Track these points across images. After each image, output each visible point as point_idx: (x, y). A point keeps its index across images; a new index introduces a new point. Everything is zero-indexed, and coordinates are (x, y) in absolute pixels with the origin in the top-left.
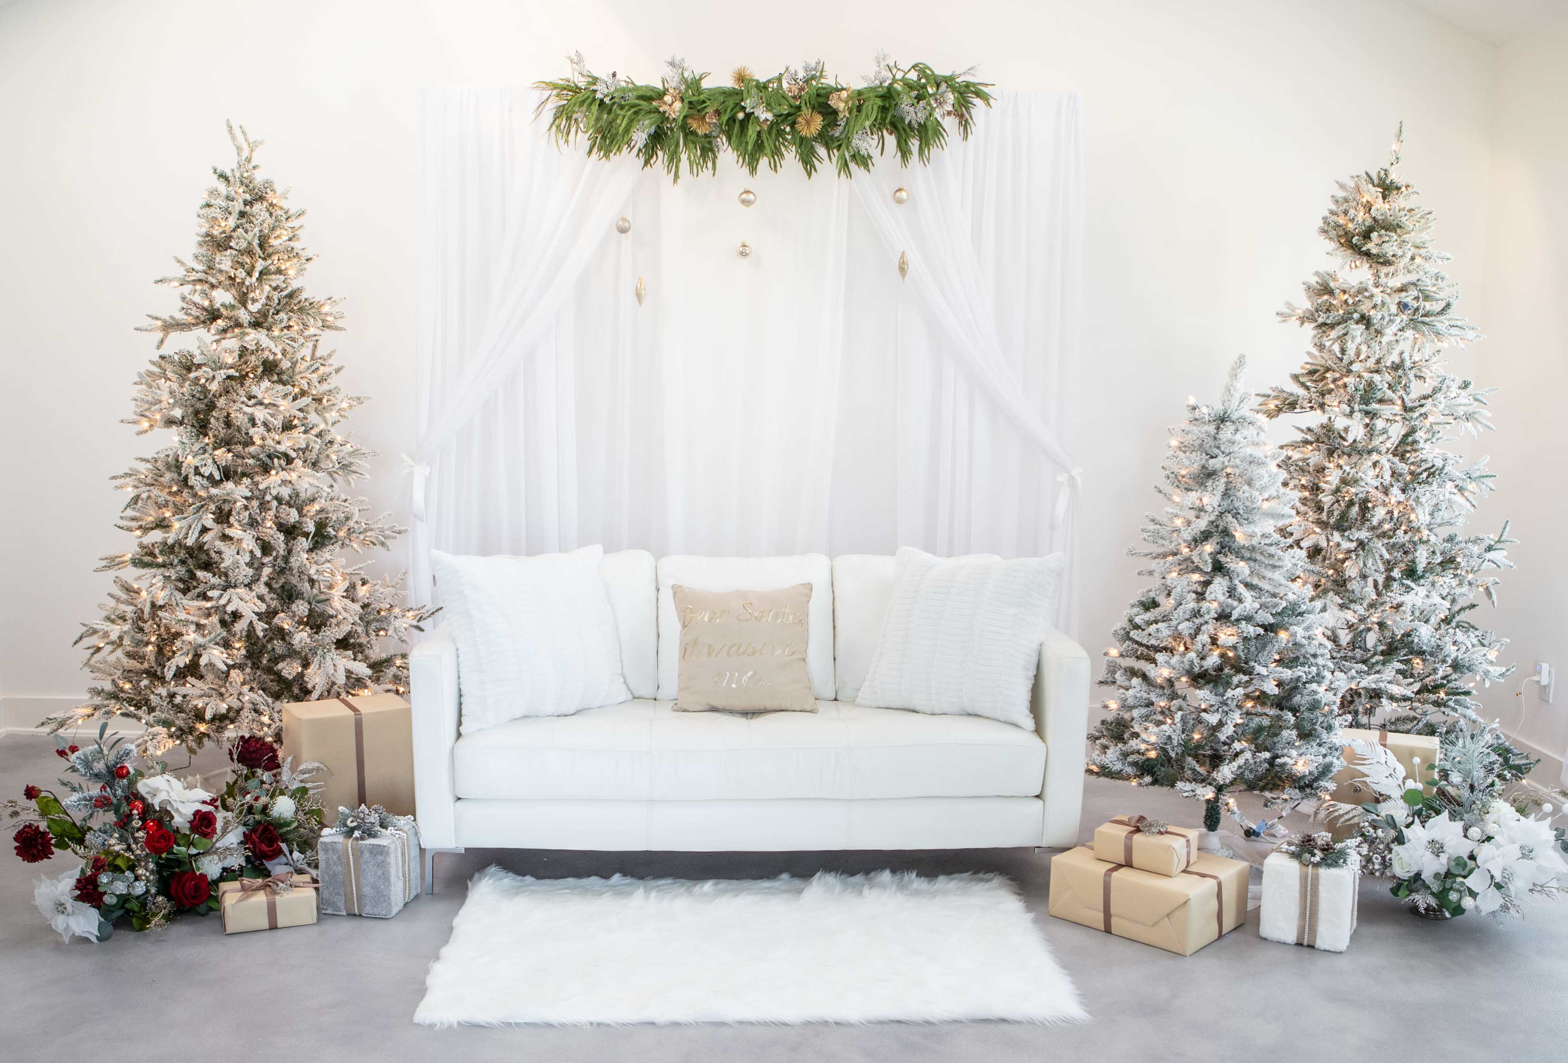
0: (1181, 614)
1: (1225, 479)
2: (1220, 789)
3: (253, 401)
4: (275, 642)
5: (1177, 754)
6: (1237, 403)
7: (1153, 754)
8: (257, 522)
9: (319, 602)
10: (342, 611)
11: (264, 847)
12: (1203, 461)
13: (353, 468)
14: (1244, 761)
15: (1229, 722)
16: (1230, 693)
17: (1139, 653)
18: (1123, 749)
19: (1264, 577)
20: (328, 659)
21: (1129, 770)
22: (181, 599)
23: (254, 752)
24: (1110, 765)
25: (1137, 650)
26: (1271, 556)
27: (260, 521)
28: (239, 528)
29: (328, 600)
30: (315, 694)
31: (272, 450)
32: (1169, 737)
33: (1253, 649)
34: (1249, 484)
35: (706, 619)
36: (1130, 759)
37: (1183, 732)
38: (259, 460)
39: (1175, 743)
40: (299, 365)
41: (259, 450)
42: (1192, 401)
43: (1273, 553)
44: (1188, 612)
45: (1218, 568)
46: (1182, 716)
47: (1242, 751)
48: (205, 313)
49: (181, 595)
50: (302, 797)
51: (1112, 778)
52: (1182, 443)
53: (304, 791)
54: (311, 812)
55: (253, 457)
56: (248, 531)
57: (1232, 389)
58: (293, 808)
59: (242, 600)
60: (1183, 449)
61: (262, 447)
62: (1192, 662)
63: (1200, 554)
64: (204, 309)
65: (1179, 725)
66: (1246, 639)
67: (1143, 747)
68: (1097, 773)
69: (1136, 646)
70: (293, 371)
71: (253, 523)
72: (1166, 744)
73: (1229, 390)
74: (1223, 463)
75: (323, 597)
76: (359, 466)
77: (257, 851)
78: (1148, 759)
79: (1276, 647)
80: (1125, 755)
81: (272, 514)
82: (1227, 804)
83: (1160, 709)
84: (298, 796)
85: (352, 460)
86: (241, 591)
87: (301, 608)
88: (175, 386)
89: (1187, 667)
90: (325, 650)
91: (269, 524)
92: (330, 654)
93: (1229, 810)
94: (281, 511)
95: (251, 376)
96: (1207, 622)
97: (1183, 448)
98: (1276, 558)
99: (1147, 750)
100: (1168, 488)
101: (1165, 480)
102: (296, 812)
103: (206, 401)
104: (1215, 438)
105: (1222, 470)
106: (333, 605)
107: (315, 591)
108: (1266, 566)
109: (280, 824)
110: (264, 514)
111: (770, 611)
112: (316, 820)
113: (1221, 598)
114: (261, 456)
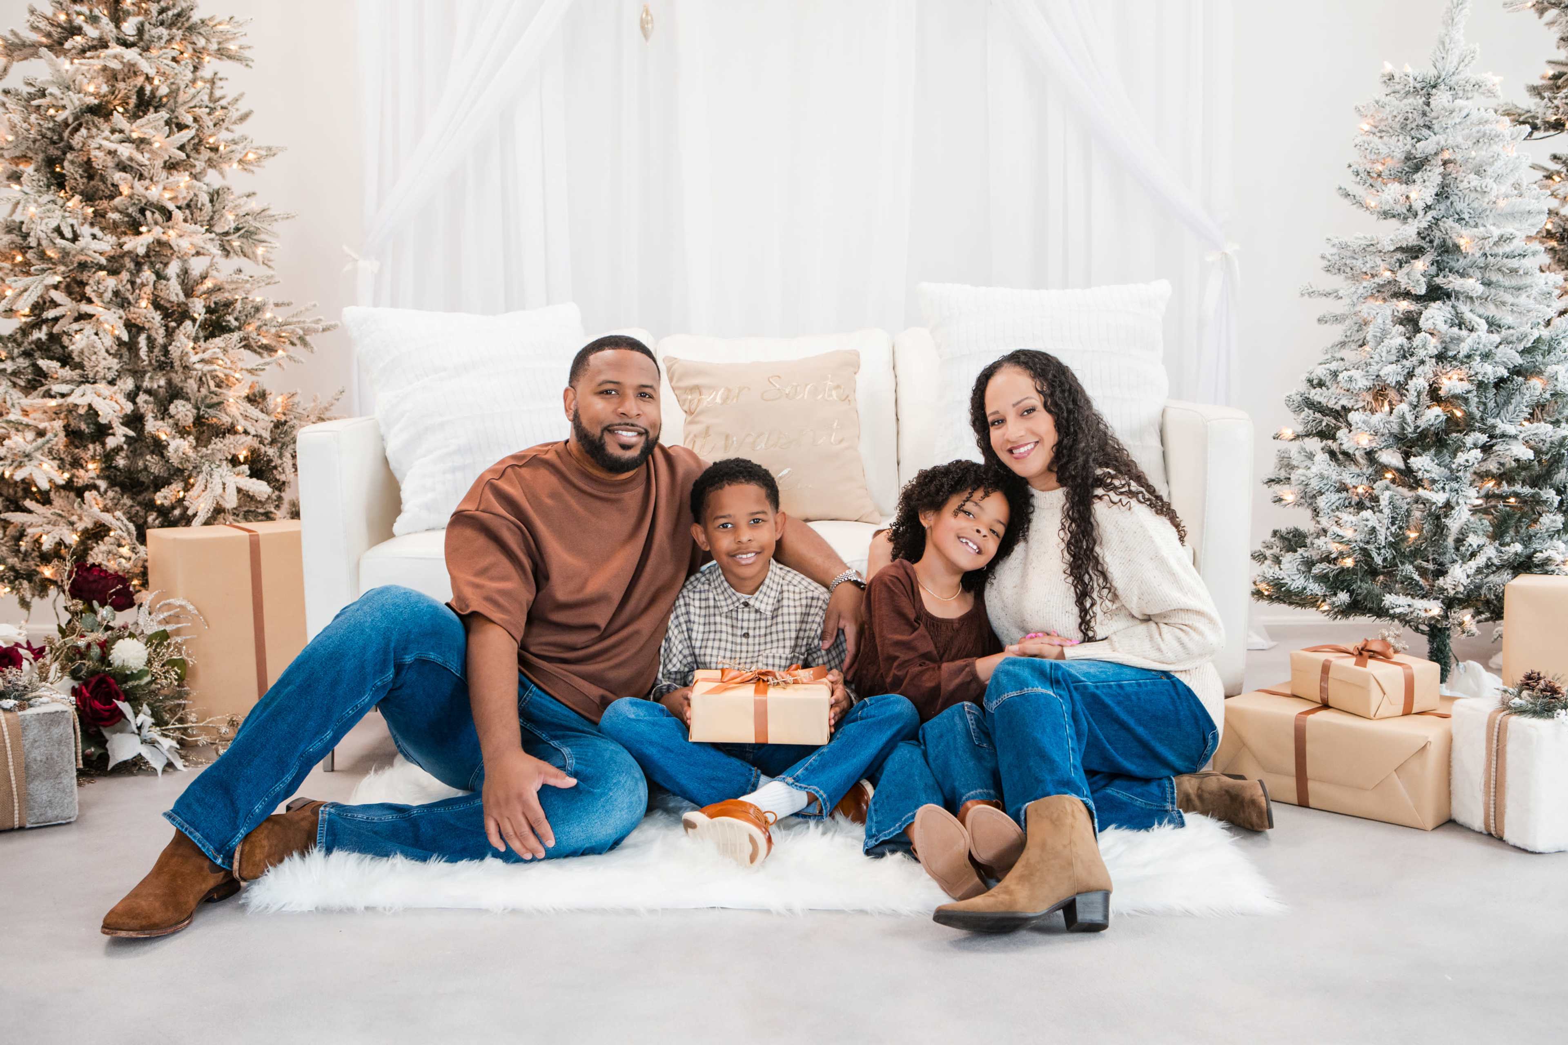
0: (1384, 354)
1: (1442, 169)
2: (1450, 604)
3: (117, 136)
4: (148, 457)
5: (1385, 560)
6: (1455, 63)
7: (1349, 563)
8: (129, 303)
9: (210, 406)
10: (240, 418)
11: (98, 705)
12: (1409, 147)
13: (262, 237)
14: (1485, 560)
15: (1461, 501)
16: (1461, 458)
17: (1324, 424)
18: (1305, 555)
19: (1503, 303)
20: (216, 475)
21: (1316, 588)
22: (19, 398)
23: (95, 581)
24: (1287, 580)
25: (1321, 422)
26: (1514, 271)
27: (133, 301)
28: (100, 304)
29: (221, 403)
30: (196, 522)
31: (144, 201)
32: (1373, 530)
33: (1491, 404)
34: (1477, 173)
35: (718, 400)
36: (1316, 570)
37: (1393, 524)
38: (129, 215)
39: (1381, 539)
40: (181, 92)
41: (127, 201)
42: (1388, 68)
43: (1516, 266)
44: (1394, 351)
45: (1435, 293)
46: (1391, 497)
47: (1480, 547)
48: (59, 30)
49: (20, 394)
50: (160, 644)
51: (1291, 604)
52: (1376, 127)
53: (164, 636)
54: (172, 663)
55: (121, 212)
56: (113, 310)
57: (1447, 41)
58: (145, 657)
59: (99, 396)
60: (1379, 134)
61: (131, 197)
62: (1403, 417)
63: (1408, 274)
64: (59, 25)
65: (1387, 511)
66: (1481, 386)
67: (1335, 548)
68: (1269, 597)
69: (1318, 415)
70: (176, 102)
71: (120, 300)
72: (1368, 543)
73: (1443, 43)
74: (1438, 144)
75: (215, 399)
76: (267, 232)
77: (88, 709)
78: (1342, 570)
79: (1527, 398)
80: (1309, 564)
81: (148, 292)
82: (1461, 624)
83: (1357, 499)
84: (155, 642)
85: (258, 225)
86: (102, 386)
87: (182, 410)
88: (17, 118)
89: (1396, 429)
90: (213, 466)
91: (143, 303)
92: (219, 469)
93: (1463, 632)
94: (159, 287)
95: (121, 109)
96: (1422, 362)
97: (1379, 132)
98: (1521, 272)
99: (1341, 554)
100: (1359, 191)
101: (1353, 178)
102: (149, 662)
103: (61, 145)
104: (1424, 114)
105: (1436, 154)
106: (228, 410)
107: (204, 391)
108: (1506, 289)
109: (124, 676)
110: (137, 291)
111: (806, 385)
112: (176, 673)
113: (1443, 328)
114: (130, 210)
